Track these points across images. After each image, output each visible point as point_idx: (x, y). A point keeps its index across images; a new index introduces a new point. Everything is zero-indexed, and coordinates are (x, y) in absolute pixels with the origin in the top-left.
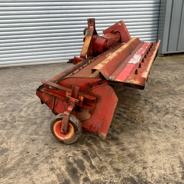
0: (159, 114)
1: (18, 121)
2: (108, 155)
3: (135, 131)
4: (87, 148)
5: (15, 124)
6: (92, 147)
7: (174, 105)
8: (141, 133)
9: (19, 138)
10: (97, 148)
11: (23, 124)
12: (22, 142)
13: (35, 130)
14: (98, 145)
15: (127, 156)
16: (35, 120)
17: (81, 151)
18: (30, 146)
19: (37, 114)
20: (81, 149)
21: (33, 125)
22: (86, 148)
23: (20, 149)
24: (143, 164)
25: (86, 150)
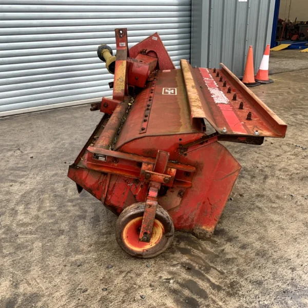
0: (256, 180)
1: (22, 233)
2: (227, 261)
3: (241, 213)
4: (187, 258)
5: (19, 241)
6: (192, 253)
7: (267, 164)
8: (250, 214)
9: (47, 266)
10: (202, 254)
11: (37, 238)
12: (60, 274)
13: (69, 245)
14: (200, 249)
15: (256, 257)
16: (57, 226)
17: (180, 265)
18: (81, 277)
19: (52, 213)
20: (176, 261)
21: (59, 236)
22: (185, 259)
23: (63, 287)
24: (286, 263)
25: (188, 261)
